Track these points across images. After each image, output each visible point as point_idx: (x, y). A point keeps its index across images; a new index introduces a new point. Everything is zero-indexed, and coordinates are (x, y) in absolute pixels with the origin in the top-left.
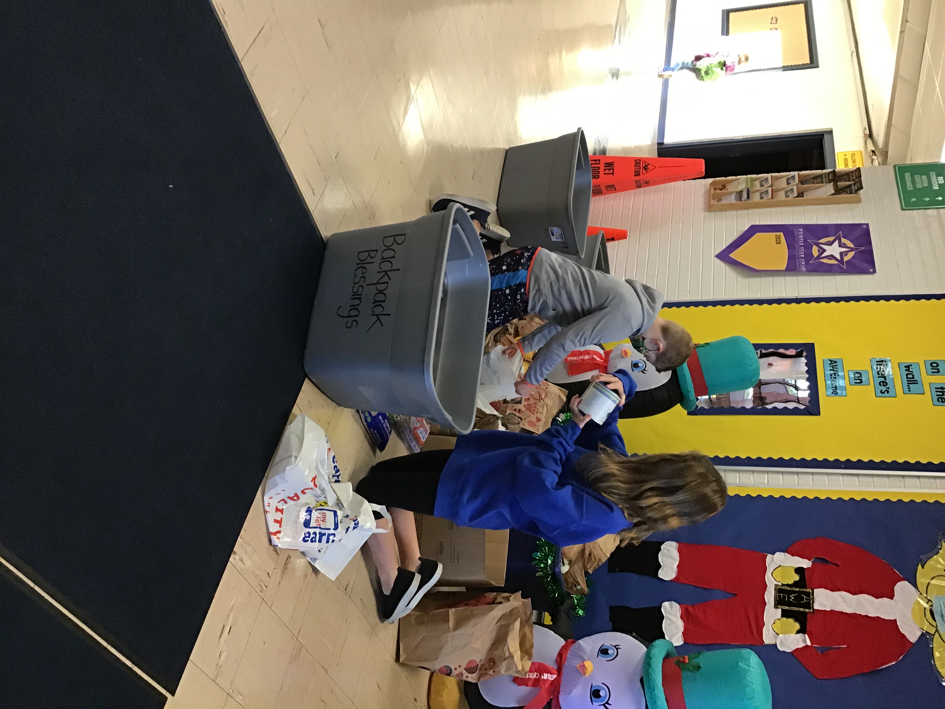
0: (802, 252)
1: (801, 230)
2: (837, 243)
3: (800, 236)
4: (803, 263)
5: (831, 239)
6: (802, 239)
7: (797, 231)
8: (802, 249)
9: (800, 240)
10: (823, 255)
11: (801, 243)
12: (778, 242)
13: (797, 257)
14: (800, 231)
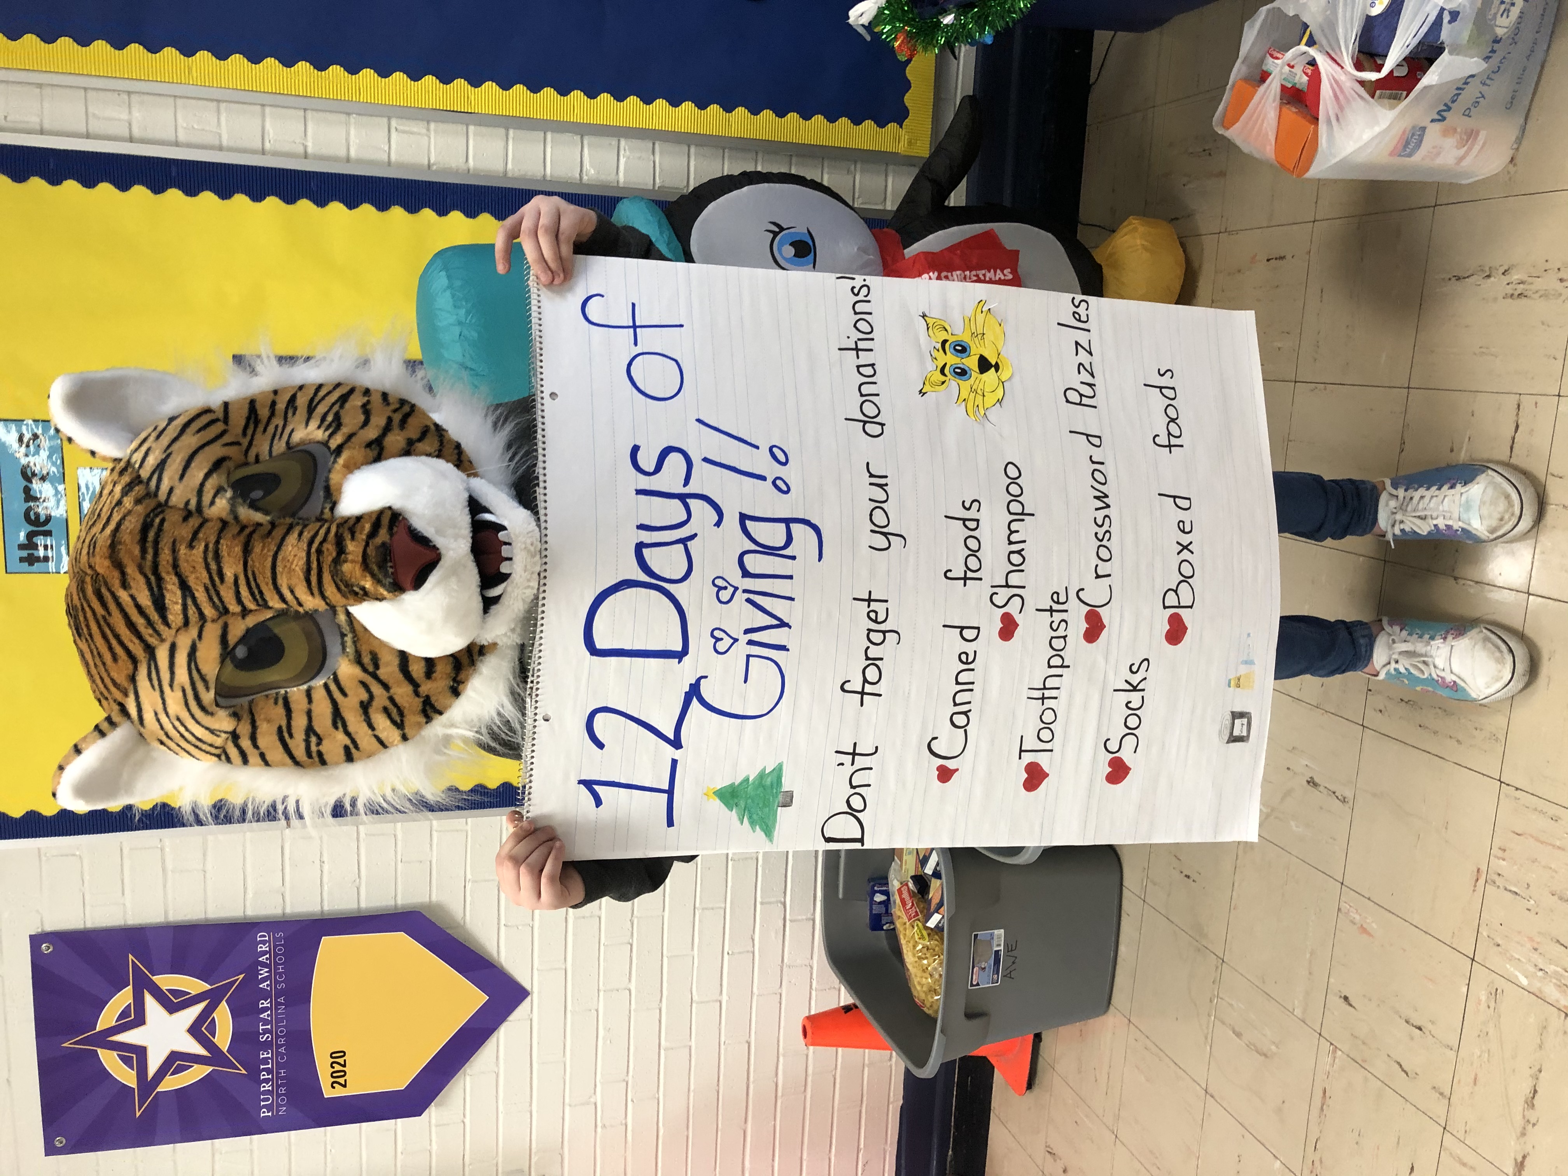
0: (266, 1022)
1: (265, 1113)
2: (153, 1066)
3: (268, 1087)
4: (264, 972)
5: (171, 1083)
6: (264, 1076)
7: (278, 1106)
8: (265, 1031)
9: (269, 1071)
10: (196, 1010)
11: (265, 1061)
12: (338, 1056)
13: (281, 1000)
14: (269, 1108)
